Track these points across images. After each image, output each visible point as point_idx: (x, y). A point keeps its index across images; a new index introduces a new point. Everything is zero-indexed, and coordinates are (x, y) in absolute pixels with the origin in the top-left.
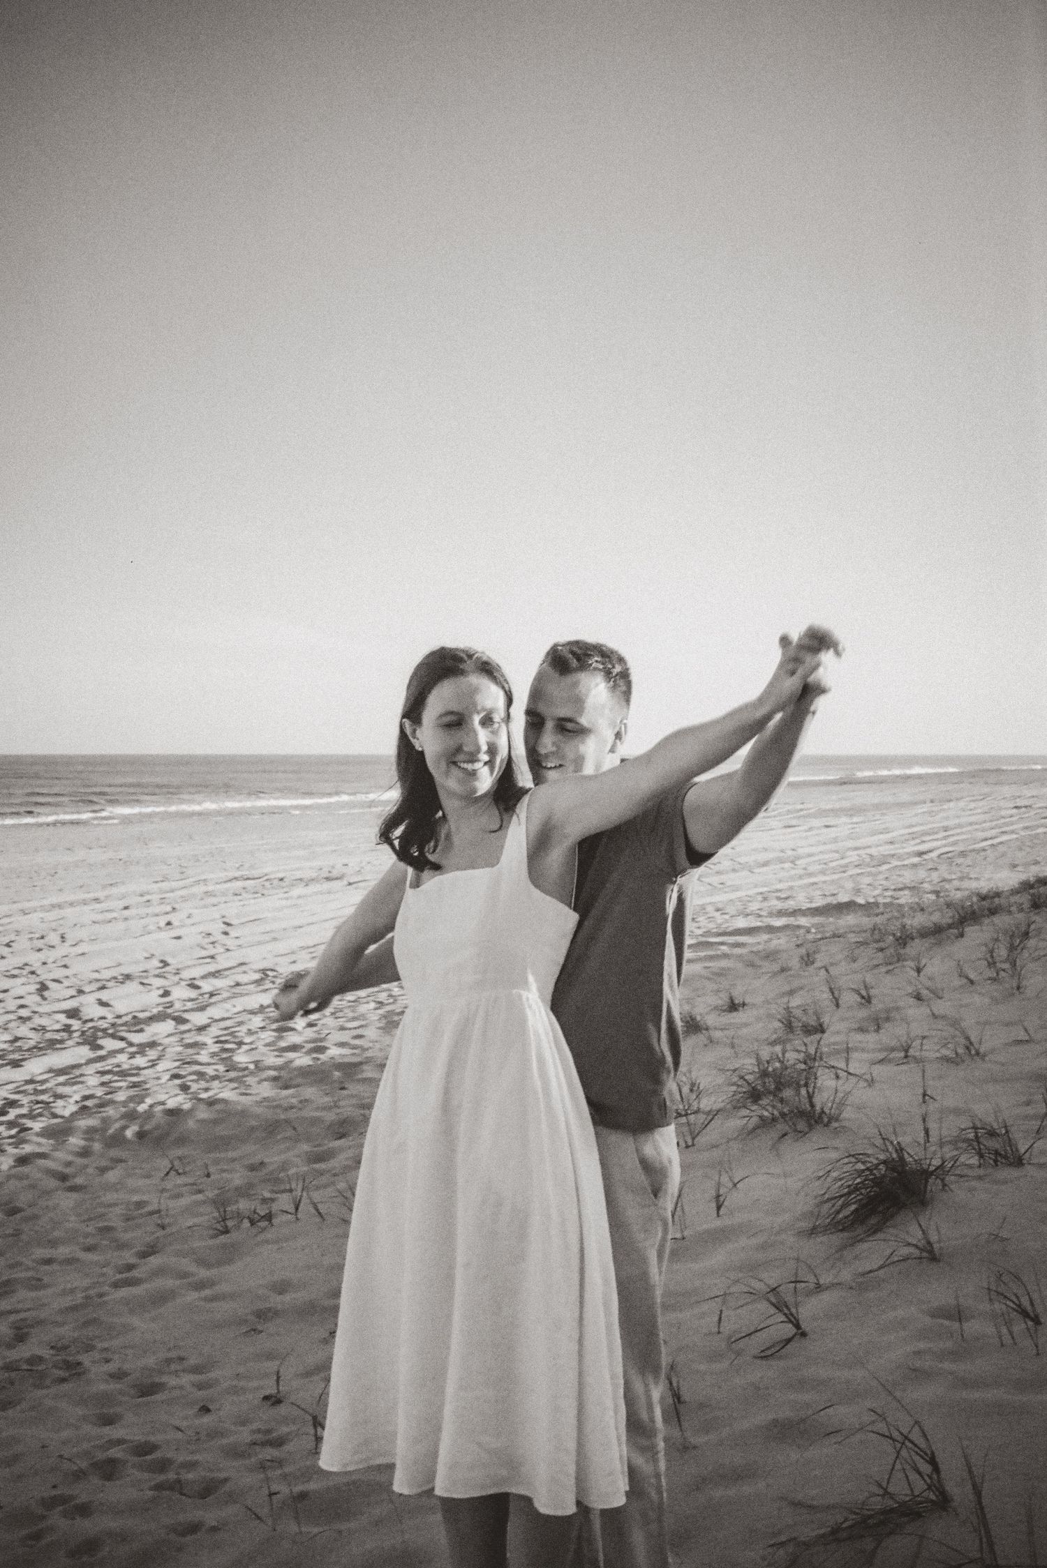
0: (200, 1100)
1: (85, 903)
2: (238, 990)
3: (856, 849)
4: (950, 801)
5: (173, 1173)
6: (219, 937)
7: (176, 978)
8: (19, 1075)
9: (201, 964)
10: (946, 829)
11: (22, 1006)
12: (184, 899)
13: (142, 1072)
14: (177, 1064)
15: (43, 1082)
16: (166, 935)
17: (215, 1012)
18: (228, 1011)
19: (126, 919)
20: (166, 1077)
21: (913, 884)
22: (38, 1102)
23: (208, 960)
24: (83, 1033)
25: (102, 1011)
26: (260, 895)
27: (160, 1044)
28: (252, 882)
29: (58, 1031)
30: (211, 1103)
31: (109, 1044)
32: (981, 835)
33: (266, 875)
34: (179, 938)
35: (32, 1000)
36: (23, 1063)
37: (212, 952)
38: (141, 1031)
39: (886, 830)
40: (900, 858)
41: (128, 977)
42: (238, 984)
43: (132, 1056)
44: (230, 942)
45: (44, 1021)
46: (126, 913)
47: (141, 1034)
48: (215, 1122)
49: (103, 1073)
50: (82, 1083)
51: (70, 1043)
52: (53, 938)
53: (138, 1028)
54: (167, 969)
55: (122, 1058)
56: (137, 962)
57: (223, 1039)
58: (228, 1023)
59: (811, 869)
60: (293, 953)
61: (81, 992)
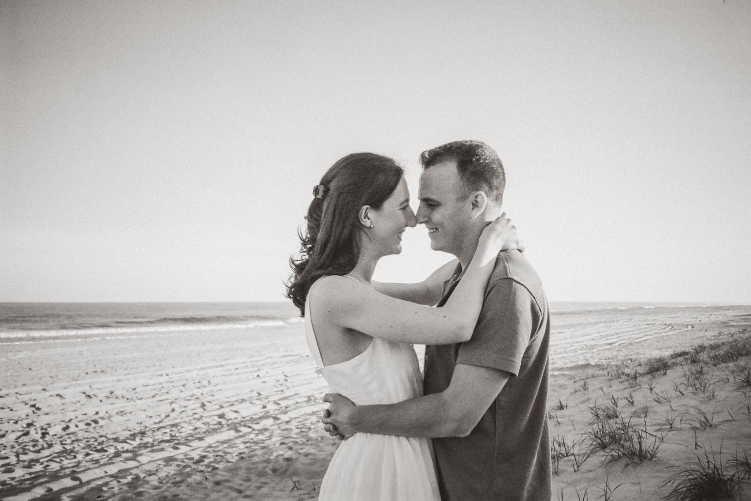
0: (300, 453)
1: (216, 367)
2: (298, 405)
3: (577, 342)
4: (614, 322)
5: (295, 489)
6: (283, 382)
7: (267, 401)
8: (203, 444)
9: (277, 394)
10: (617, 334)
11: (195, 413)
12: (263, 365)
13: (265, 441)
14: (281, 438)
15: (216, 447)
16: (259, 381)
17: (292, 415)
18: (297, 414)
19: (237, 374)
20: (278, 444)
21: (612, 357)
22: (217, 456)
23: (280, 392)
24: (228, 425)
25: (236, 415)
26: (298, 363)
27: (269, 430)
28: (294, 357)
29: (216, 424)
30: (307, 455)
31: (244, 430)
32: (634, 336)
33: (300, 354)
34: (264, 382)
35: (200, 410)
36: (204, 439)
37: (281, 389)
38: (258, 423)
39: (589, 334)
40: (600, 346)
41: (243, 400)
42: (297, 403)
43: (257, 435)
44: (288, 384)
45: (208, 420)
46: (237, 371)
47: (258, 425)
48: (311, 464)
49: (245, 443)
50: (237, 447)
51: (224, 429)
52: (205, 383)
53: (256, 422)
54: (261, 396)
55: (252, 436)
56: (246, 394)
57: (300, 427)
58: (300, 420)
59: (559, 351)
60: (320, 389)
61: (222, 407)
